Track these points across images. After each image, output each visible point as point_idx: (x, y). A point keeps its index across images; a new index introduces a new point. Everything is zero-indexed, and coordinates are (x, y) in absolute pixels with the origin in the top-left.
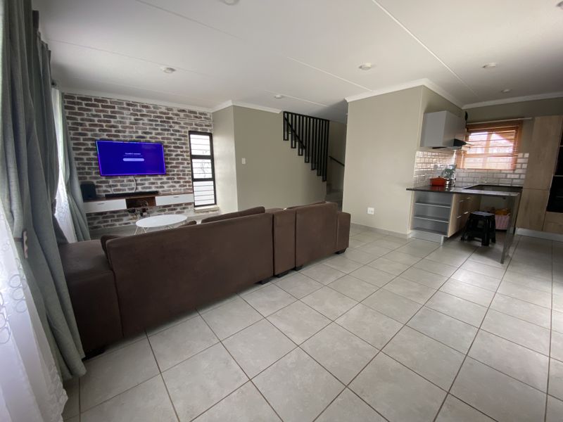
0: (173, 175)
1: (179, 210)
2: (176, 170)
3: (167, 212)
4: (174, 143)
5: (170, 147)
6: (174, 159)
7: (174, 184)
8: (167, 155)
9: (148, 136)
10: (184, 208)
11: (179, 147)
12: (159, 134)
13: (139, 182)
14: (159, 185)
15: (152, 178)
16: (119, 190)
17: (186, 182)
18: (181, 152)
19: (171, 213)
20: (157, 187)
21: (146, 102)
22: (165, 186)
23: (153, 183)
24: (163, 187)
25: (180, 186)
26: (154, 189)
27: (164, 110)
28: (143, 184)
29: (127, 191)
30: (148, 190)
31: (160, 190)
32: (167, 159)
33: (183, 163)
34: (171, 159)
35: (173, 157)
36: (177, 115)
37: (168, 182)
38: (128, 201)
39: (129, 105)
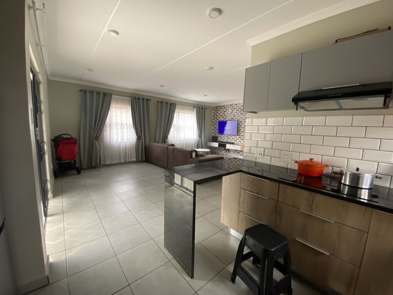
0: (241, 136)
2: (242, 133)
6: (243, 128)
7: (241, 140)
8: (240, 126)
14: (235, 140)
15: (233, 136)
16: (222, 140)
21: (236, 102)
22: (237, 140)
23: (233, 139)
26: (233, 142)
28: (230, 139)
29: (225, 141)
30: (231, 142)
31: (235, 142)
34: (241, 128)
37: (239, 139)
38: (219, 144)
39: (231, 105)
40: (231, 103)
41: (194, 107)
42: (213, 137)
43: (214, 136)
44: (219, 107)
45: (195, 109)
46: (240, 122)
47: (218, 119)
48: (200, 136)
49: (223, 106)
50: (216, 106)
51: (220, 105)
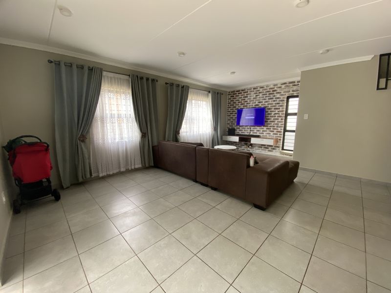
0: (271, 126)
1: (270, 149)
2: (273, 123)
3: (263, 148)
4: (274, 106)
5: (272, 109)
6: (272, 117)
7: (270, 132)
8: (269, 114)
9: (260, 104)
10: (273, 149)
11: (277, 109)
12: (266, 102)
13: (252, 129)
14: (261, 132)
15: (258, 127)
16: (243, 133)
17: (278, 132)
18: (278, 111)
19: (265, 150)
20: (260, 133)
21: (262, 85)
22: (265, 133)
23: (258, 131)
24: (263, 133)
25: (273, 134)
26: (258, 134)
27: (272, 86)
28: (253, 131)
29: (246, 134)
30: (255, 134)
31: (261, 135)
32: (268, 116)
33: (278, 119)
34: (270, 117)
35: (272, 115)
36: (280, 87)
37: (267, 131)
38: (240, 138)
39: (254, 89)
40: (255, 86)
41: (209, 92)
42: (230, 130)
43: (231, 128)
44: (237, 91)
46: (270, 109)
47: (236, 107)
49: (242, 90)
50: (232, 90)
51: (238, 89)
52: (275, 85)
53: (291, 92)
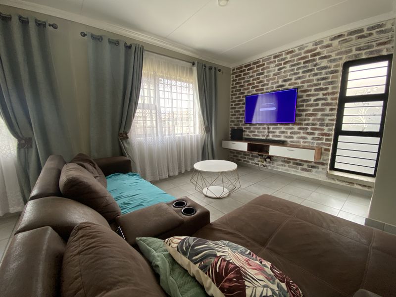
0: (307, 124)
1: (305, 166)
2: (311, 118)
3: (291, 164)
4: (316, 85)
5: (310, 90)
6: (311, 105)
7: (306, 135)
8: (304, 101)
9: (287, 83)
10: (313, 167)
11: (321, 89)
12: (299, 78)
13: (271, 130)
14: (289, 134)
15: (283, 127)
16: (256, 135)
17: (323, 134)
18: (324, 95)
19: (296, 168)
20: (286, 137)
21: (289, 47)
22: (295, 136)
23: (283, 132)
24: (292, 137)
25: (313, 139)
26: (282, 139)
27: (311, 47)
28: (273, 132)
29: (261, 137)
30: (277, 139)
31: (289, 140)
32: (303, 106)
33: (322, 110)
34: (307, 106)
35: (312, 102)
36: (328, 46)
37: (299, 133)
38: (249, 145)
39: (275, 57)
40: (276, 51)
41: (194, 64)
42: (233, 130)
43: (236, 127)
44: (246, 66)
45: (195, 69)
46: (305, 91)
47: (243, 93)
48: (208, 129)
49: (254, 63)
50: (238, 65)
51: (247, 62)
52: (316, 44)
53: (354, 52)
